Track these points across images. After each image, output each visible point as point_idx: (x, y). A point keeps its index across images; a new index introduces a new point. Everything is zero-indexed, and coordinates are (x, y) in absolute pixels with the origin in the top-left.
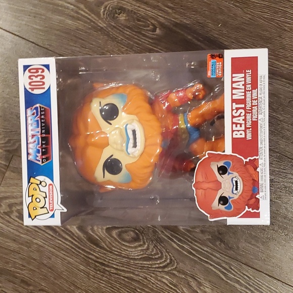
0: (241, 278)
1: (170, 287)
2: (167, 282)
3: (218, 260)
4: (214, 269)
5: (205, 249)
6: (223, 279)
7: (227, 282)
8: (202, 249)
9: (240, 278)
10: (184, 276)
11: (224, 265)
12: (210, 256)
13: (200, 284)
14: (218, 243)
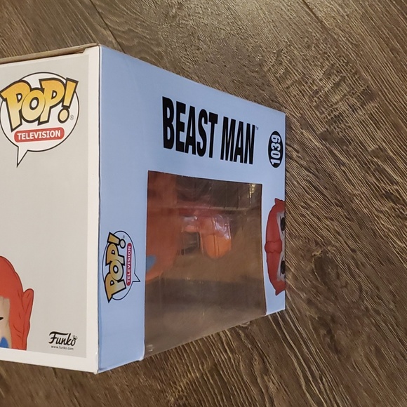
0: (328, 401)
1: (224, 347)
2: (224, 339)
3: (309, 356)
4: (296, 364)
5: (300, 329)
6: (301, 386)
7: (305, 394)
8: (295, 325)
9: (326, 402)
10: (250, 346)
11: (313, 368)
12: (302, 343)
13: (265, 371)
14: (323, 332)
